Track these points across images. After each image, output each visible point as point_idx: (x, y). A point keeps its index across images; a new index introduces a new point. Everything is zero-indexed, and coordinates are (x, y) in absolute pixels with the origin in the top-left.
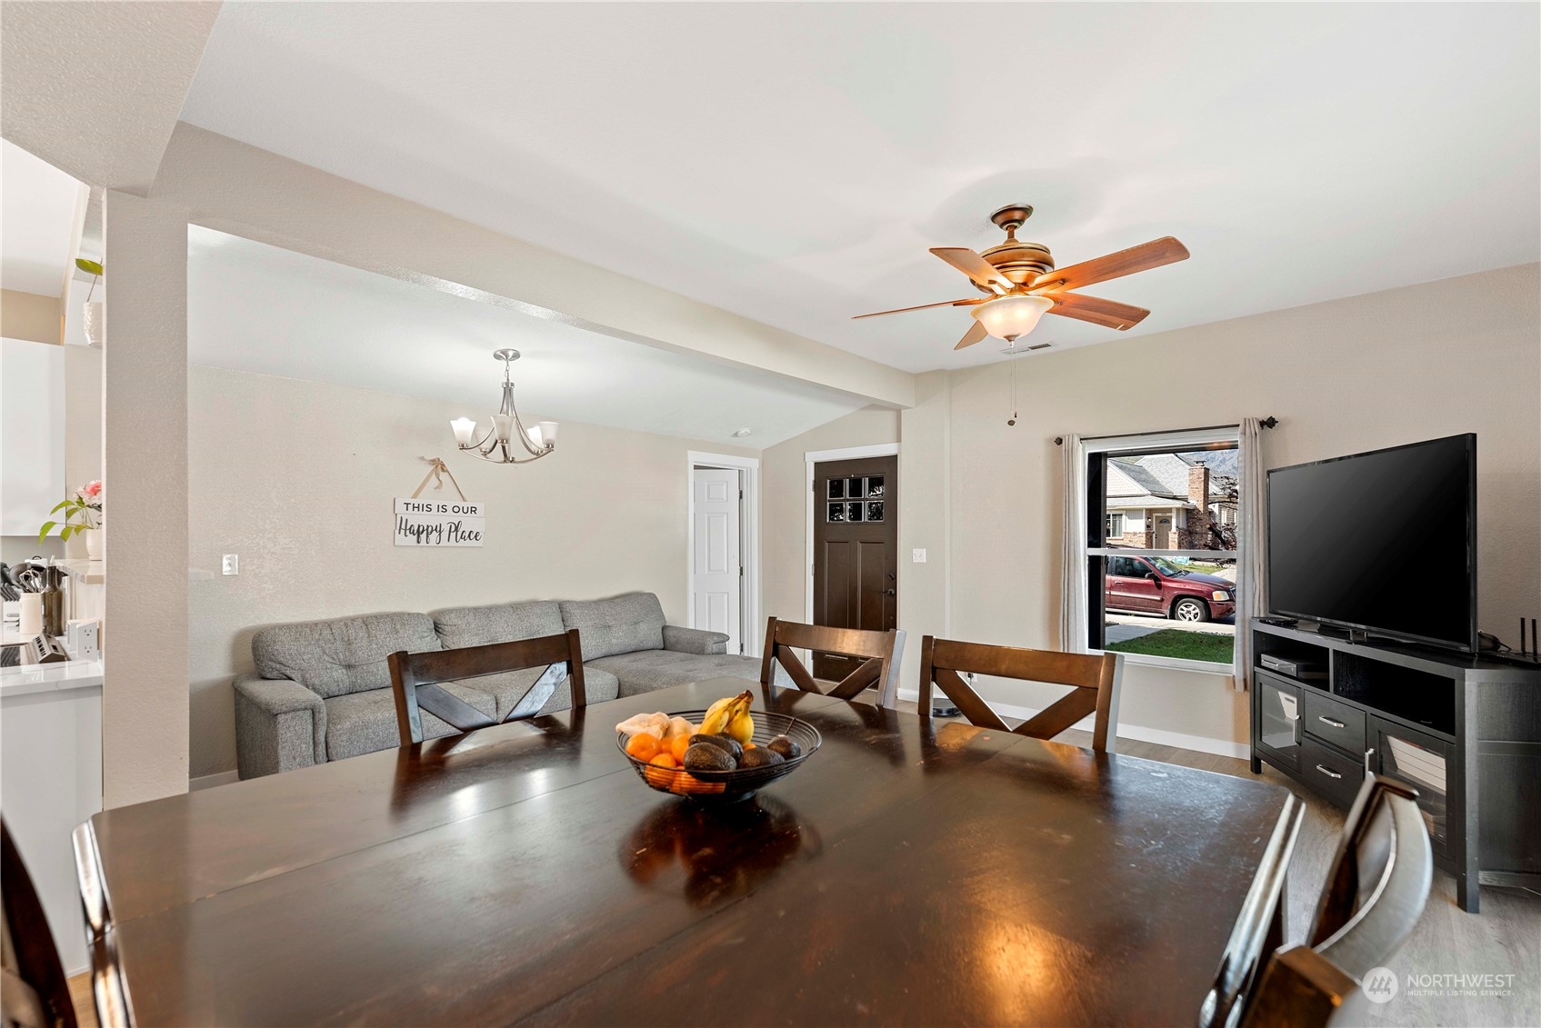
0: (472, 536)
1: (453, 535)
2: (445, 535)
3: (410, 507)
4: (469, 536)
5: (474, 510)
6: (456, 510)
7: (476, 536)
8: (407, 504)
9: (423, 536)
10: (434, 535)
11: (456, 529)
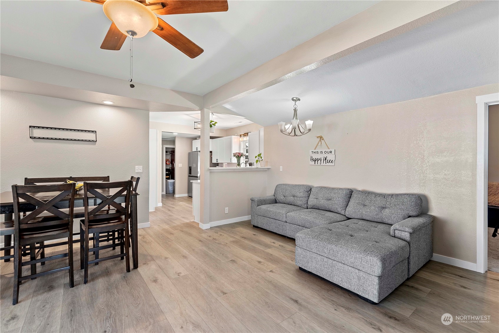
0: (331, 162)
1: (325, 161)
2: (322, 161)
3: (313, 152)
4: (330, 162)
5: (331, 152)
6: (326, 152)
7: (332, 162)
8: (312, 152)
9: (316, 162)
10: (319, 161)
11: (326, 159)
